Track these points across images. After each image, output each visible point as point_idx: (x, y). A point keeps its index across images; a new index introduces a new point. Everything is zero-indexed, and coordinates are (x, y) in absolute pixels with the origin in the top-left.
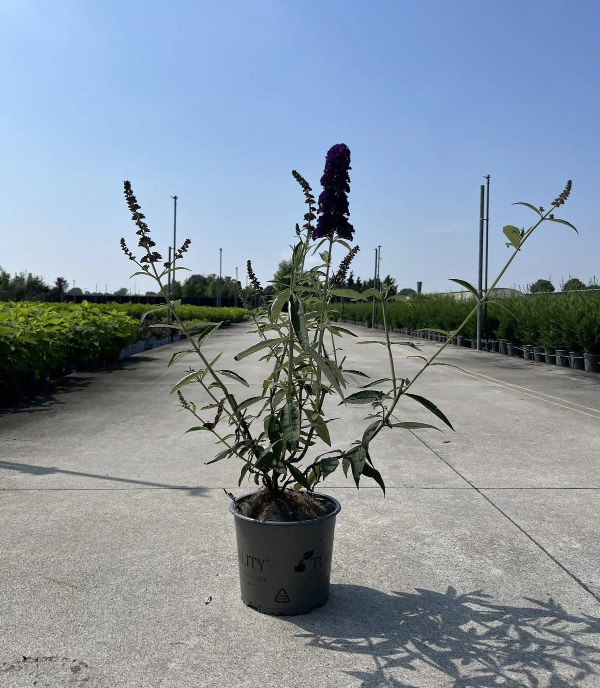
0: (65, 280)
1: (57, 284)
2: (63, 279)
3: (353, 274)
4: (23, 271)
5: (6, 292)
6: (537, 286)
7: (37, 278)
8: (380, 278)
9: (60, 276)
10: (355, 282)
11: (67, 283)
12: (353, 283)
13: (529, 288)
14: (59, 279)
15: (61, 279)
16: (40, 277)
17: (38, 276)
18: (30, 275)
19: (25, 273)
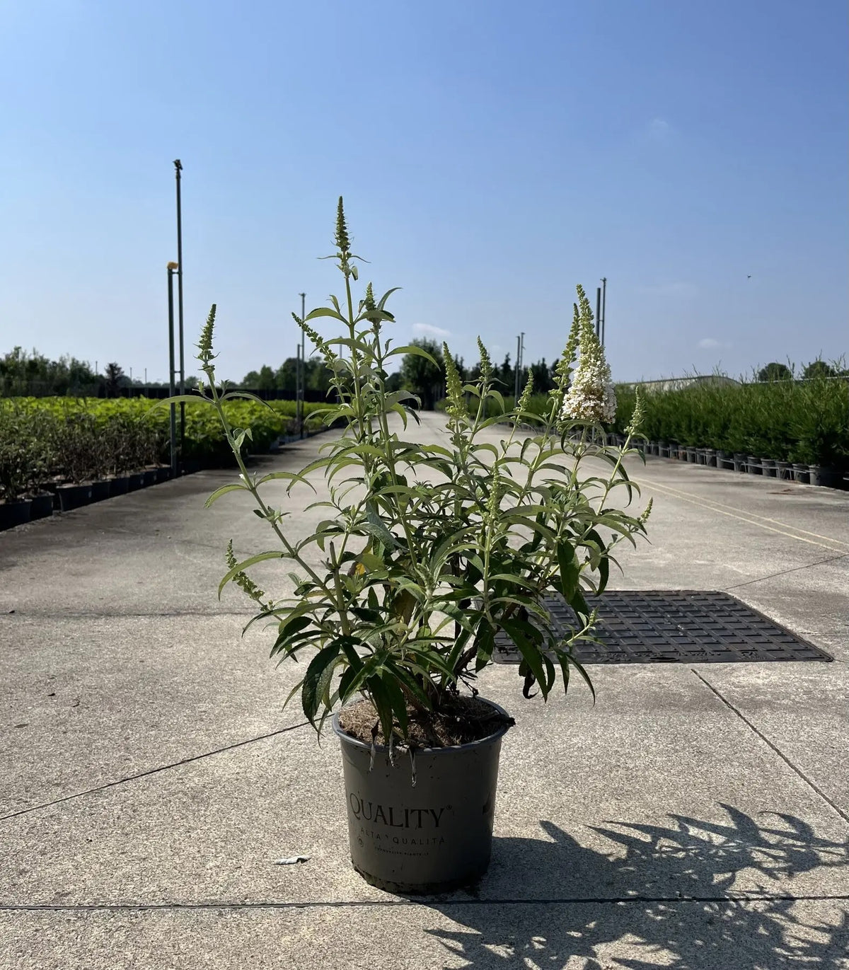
0: (119, 366)
1: (108, 372)
2: (116, 365)
3: (510, 357)
4: (64, 355)
5: (43, 383)
6: (767, 372)
7: (84, 364)
8: (546, 363)
9: (112, 362)
10: (512, 368)
11: (122, 370)
12: (510, 370)
13: (757, 376)
14: (111, 366)
15: (114, 365)
16: (86, 363)
17: (84, 362)
18: (73, 360)
19: (67, 358)
